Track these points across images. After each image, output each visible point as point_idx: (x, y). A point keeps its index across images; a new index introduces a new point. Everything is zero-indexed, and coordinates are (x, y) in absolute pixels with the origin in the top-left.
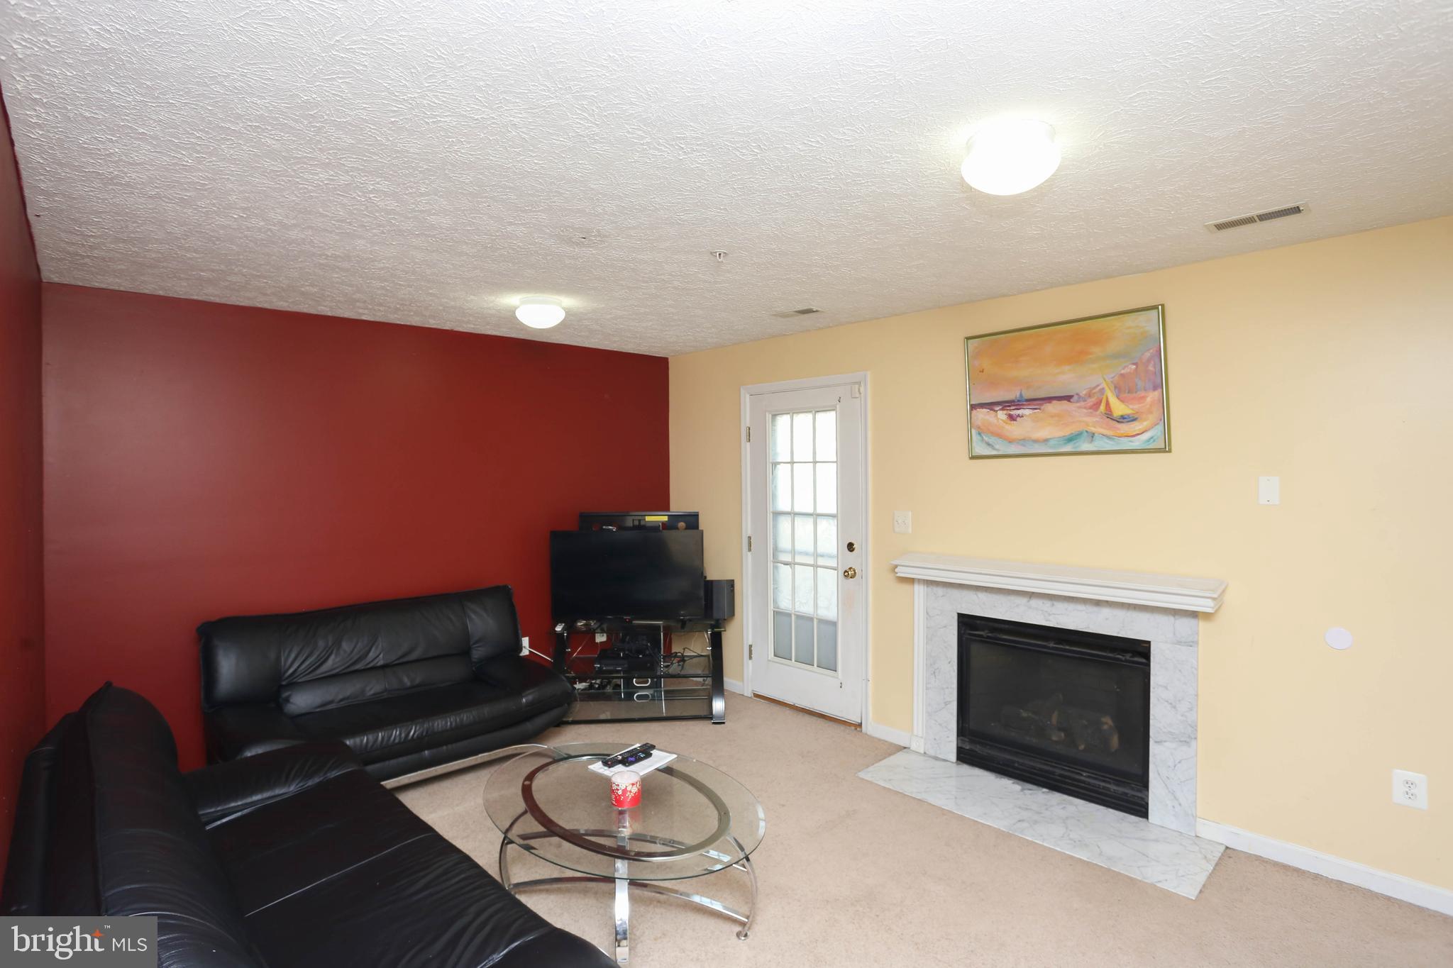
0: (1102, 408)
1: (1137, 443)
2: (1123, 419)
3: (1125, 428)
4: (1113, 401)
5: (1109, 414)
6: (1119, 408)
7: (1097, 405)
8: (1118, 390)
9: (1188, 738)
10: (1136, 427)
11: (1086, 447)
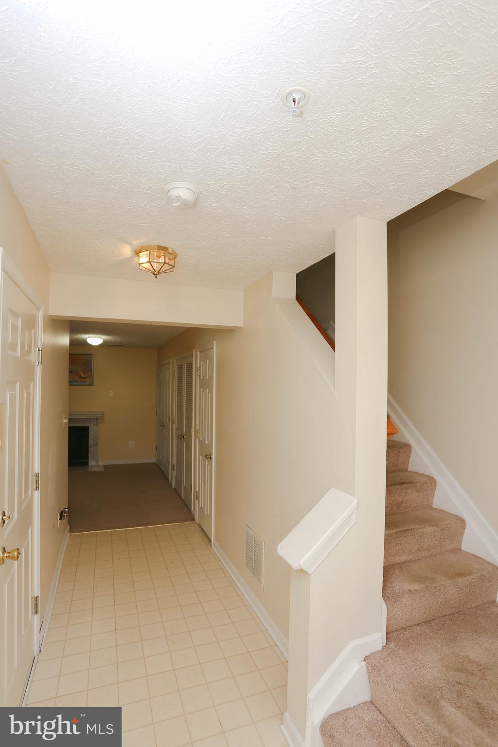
0: (79, 375)
1: (86, 383)
2: (84, 378)
3: (84, 380)
4: (81, 373)
5: (80, 377)
6: (83, 375)
7: (78, 374)
8: (83, 372)
9: (96, 445)
10: (86, 380)
11: (74, 384)
